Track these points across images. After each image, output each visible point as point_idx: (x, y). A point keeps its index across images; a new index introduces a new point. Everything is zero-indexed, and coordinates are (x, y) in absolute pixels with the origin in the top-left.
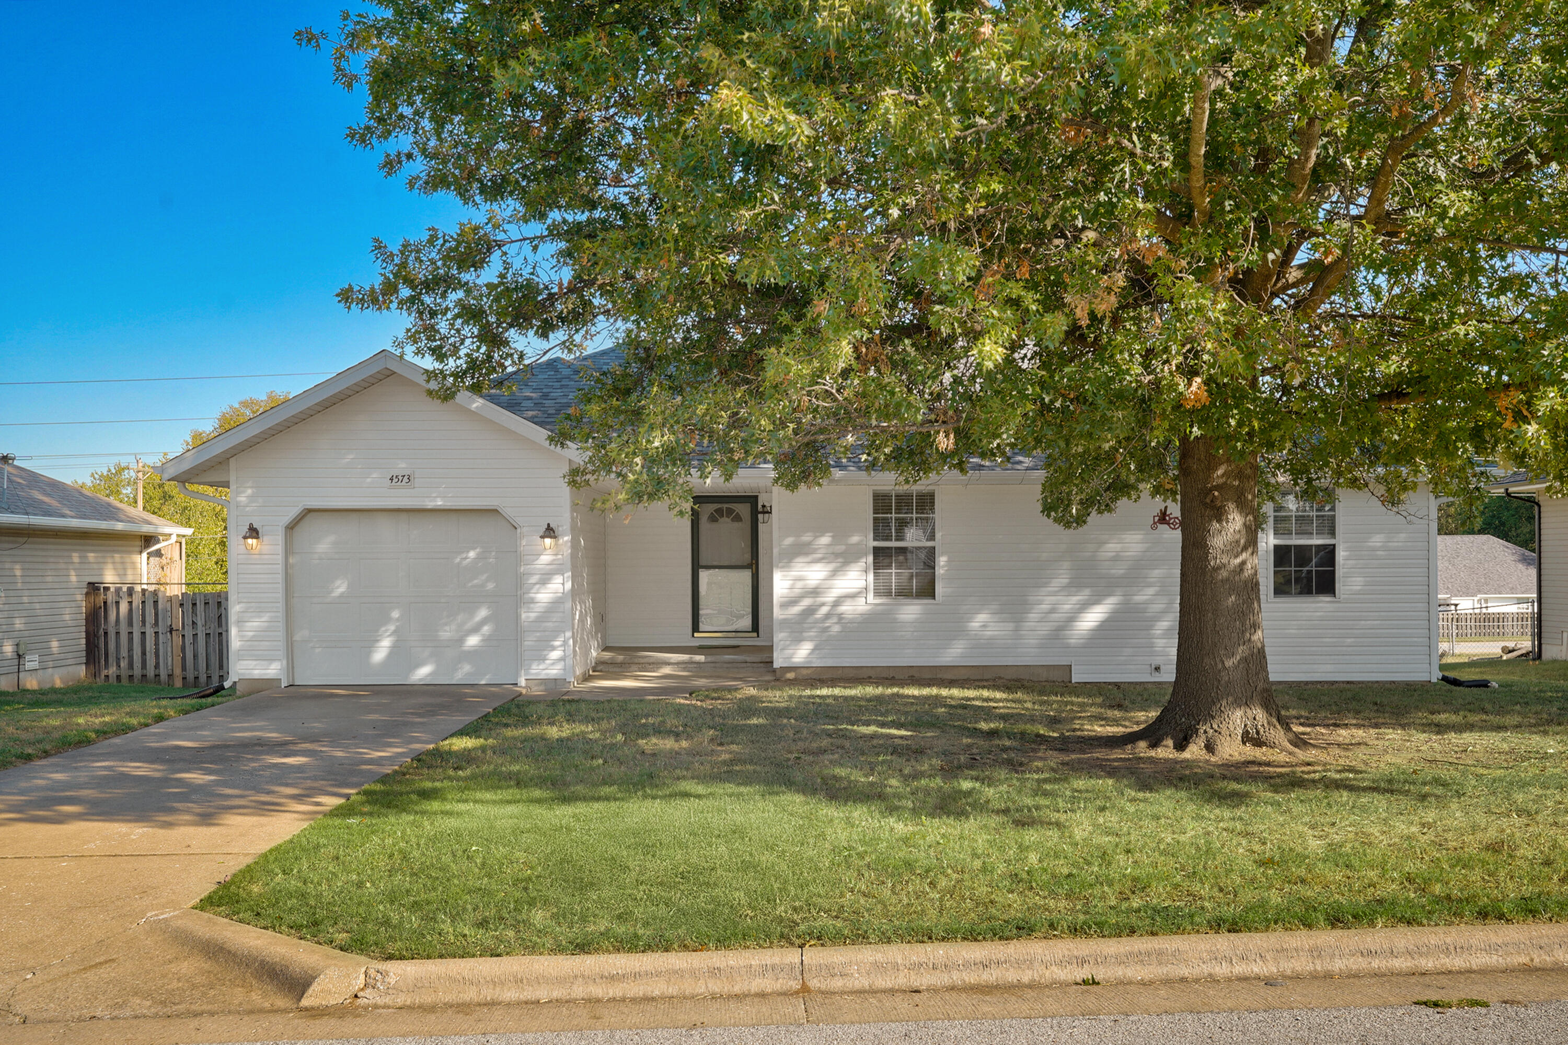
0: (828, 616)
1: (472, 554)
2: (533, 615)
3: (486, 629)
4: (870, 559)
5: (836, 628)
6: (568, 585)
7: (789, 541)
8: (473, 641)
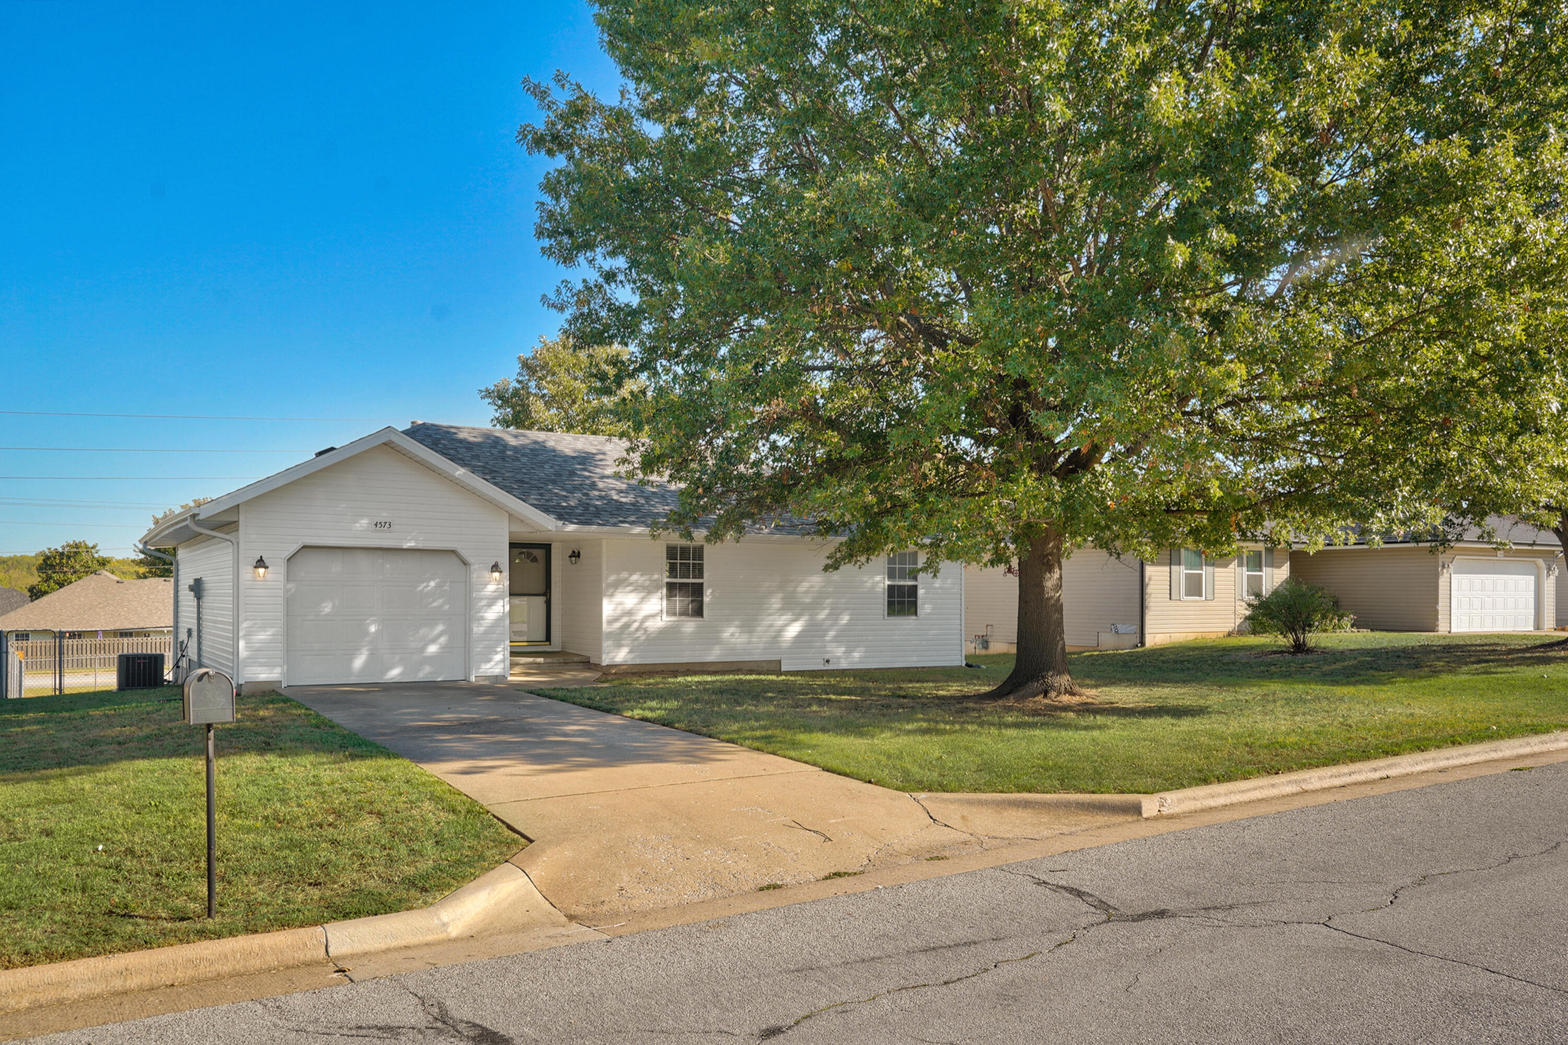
0: (637, 630)
1: (432, 584)
2: (482, 629)
3: (443, 640)
4: (665, 591)
5: (643, 638)
6: (507, 608)
7: (612, 578)
8: (432, 649)
